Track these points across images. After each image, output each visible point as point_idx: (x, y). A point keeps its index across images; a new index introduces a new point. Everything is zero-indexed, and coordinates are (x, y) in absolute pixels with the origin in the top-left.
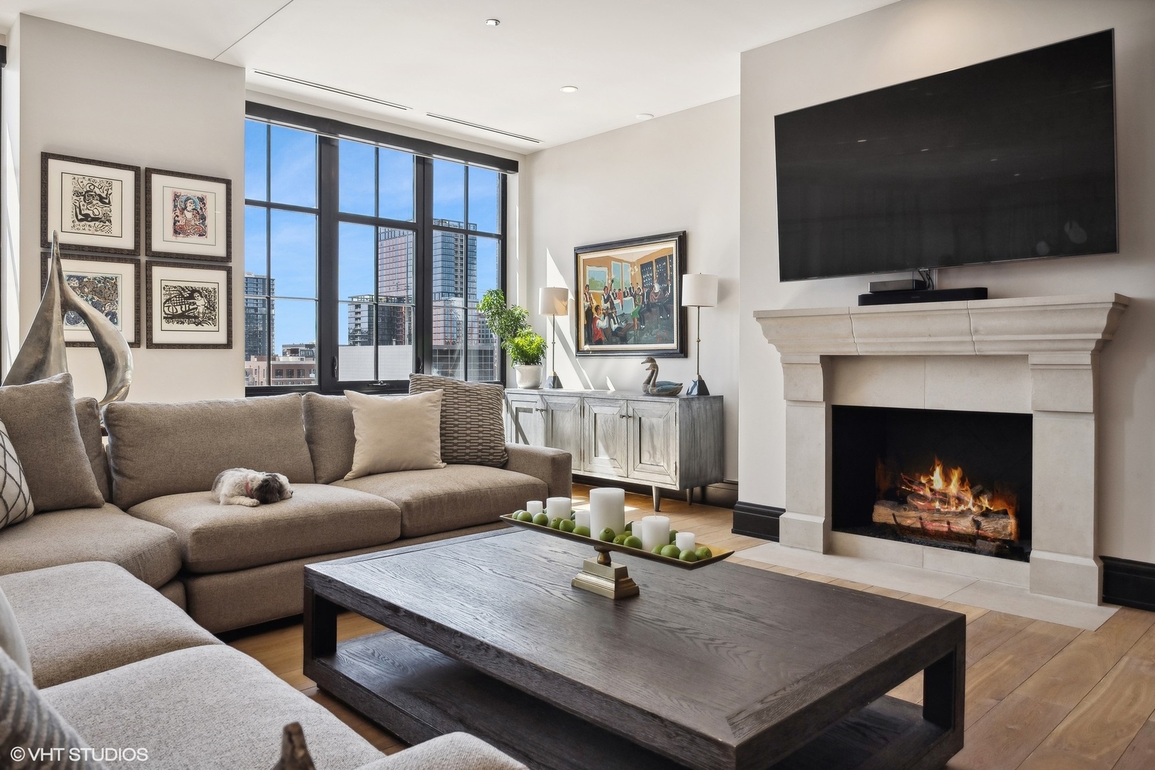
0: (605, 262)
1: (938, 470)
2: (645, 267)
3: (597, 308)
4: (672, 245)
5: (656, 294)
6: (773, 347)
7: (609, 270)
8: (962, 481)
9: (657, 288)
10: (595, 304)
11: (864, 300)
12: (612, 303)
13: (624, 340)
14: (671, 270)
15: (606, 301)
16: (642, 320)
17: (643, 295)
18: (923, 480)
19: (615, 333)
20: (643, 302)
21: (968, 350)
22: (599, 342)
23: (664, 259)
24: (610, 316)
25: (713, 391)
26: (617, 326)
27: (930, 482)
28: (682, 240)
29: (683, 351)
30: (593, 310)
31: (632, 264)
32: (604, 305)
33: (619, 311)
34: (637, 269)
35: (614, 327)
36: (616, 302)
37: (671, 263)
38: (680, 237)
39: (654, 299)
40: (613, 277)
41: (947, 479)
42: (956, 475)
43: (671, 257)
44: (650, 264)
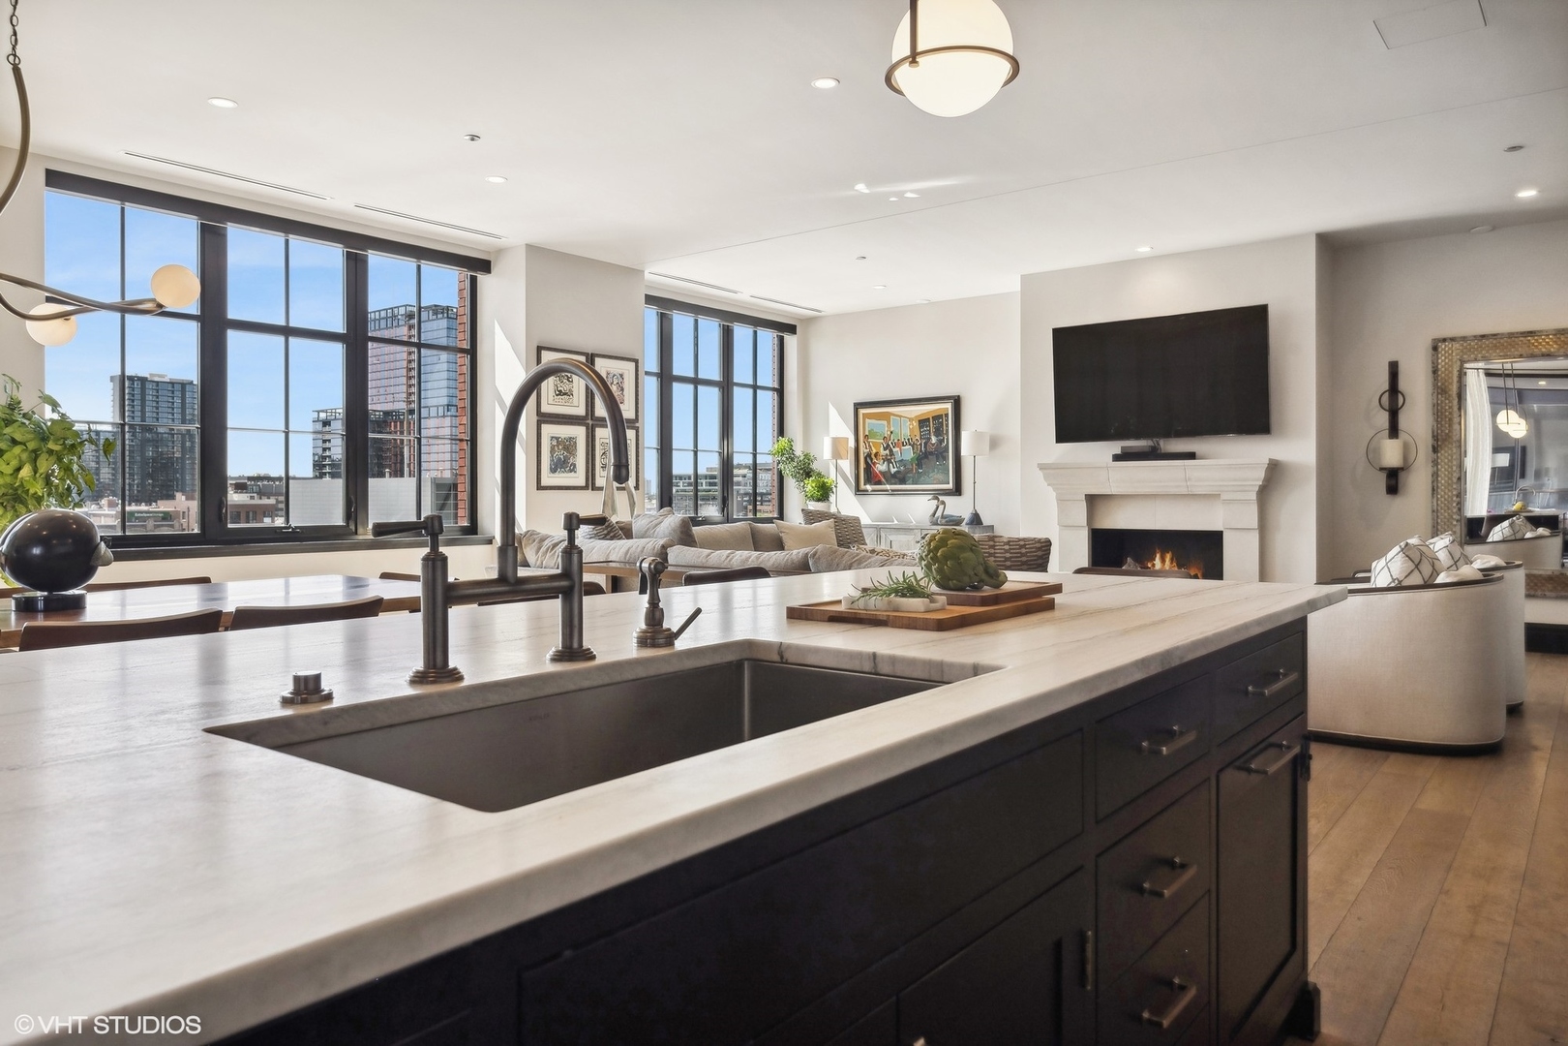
0: (886, 417)
1: (1158, 556)
2: (923, 422)
3: (876, 455)
4: (948, 406)
5: (933, 445)
6: (1050, 488)
7: (889, 423)
8: (1172, 560)
9: (934, 440)
10: (874, 451)
11: (1117, 458)
12: (891, 451)
13: (903, 481)
14: (947, 425)
15: (885, 449)
16: (919, 465)
17: (921, 444)
18: (1150, 566)
19: (894, 476)
20: (921, 451)
21: (1184, 491)
22: (879, 483)
23: (940, 417)
24: (889, 461)
25: (986, 521)
26: (896, 469)
27: (1154, 565)
28: (957, 402)
29: (958, 490)
30: (873, 456)
31: (911, 420)
32: (883, 452)
33: (898, 457)
34: (915, 424)
35: (893, 470)
36: (894, 450)
37: (947, 420)
38: (955, 401)
39: (931, 449)
40: (892, 429)
41: (1163, 561)
42: (1168, 557)
43: (947, 415)
44: (929, 419)
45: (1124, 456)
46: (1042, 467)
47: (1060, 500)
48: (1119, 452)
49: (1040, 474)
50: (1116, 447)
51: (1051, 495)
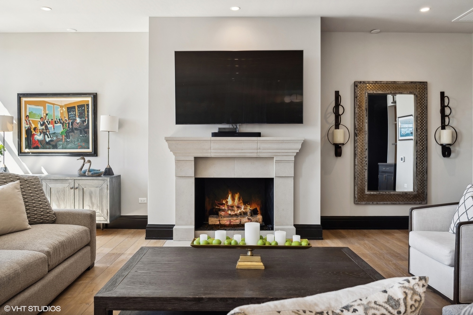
0: (43, 104)
1: (230, 196)
2: (70, 109)
3: (35, 129)
4: (89, 99)
5: (78, 124)
6: (172, 153)
7: (45, 108)
8: (239, 198)
9: (78, 120)
10: (33, 126)
11: (214, 135)
12: (46, 127)
13: (55, 147)
14: (88, 112)
15: (42, 125)
16: (67, 136)
17: (69, 123)
18: (224, 202)
19: (48, 143)
20: (69, 127)
21: (255, 155)
22: (37, 148)
23: (83, 106)
24: (45, 134)
25: (116, 172)
26: (50, 139)
27: (227, 202)
28: (95, 97)
29: (95, 153)
30: (32, 130)
31: (61, 107)
32: (39, 127)
33: (52, 131)
34: (65, 109)
35: (48, 140)
36: (49, 126)
37: (88, 108)
38: (94, 96)
39: (75, 126)
40: (47, 112)
41: (233, 199)
42: (237, 197)
43: (88, 105)
44: (74, 107)
45: (221, 134)
46: (167, 140)
47: (177, 161)
48: (216, 131)
49: (166, 144)
50: (215, 128)
51: (172, 158)
